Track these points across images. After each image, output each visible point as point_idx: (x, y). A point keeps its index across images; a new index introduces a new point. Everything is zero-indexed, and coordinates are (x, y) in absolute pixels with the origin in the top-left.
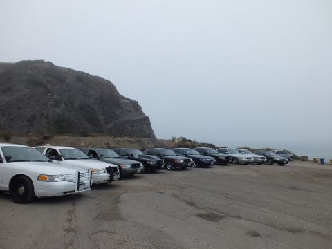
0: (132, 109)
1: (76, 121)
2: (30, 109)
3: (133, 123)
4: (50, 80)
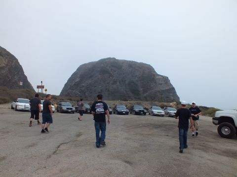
0: (163, 82)
1: (125, 92)
2: (100, 87)
3: (162, 92)
4: (113, 68)
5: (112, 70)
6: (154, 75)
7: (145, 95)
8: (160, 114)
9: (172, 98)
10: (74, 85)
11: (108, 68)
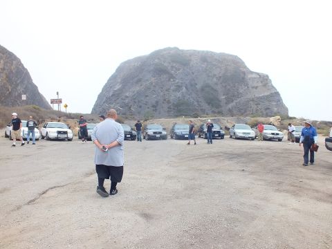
0: (260, 84)
3: (258, 101)
4: (174, 65)
5: (172, 67)
6: (244, 73)
7: (230, 106)
8: (247, 136)
9: (276, 109)
10: (113, 95)
11: (166, 64)
